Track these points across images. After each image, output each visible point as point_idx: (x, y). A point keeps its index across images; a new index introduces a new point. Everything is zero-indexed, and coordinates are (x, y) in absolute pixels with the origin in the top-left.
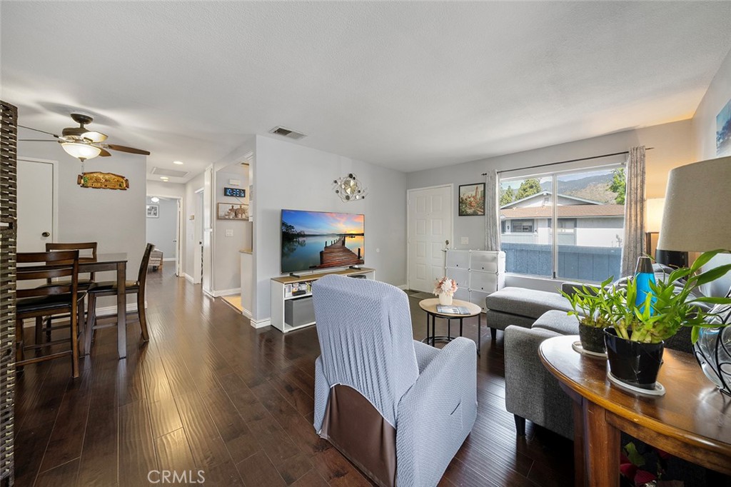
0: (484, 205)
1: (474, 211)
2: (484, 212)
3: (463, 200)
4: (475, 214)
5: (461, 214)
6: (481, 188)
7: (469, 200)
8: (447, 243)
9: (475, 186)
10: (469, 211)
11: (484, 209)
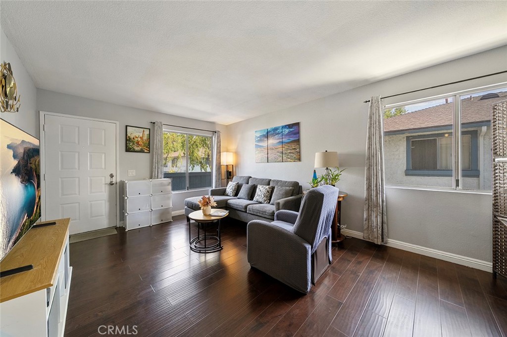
0: (149, 145)
1: (141, 149)
2: (149, 151)
3: (130, 139)
4: (142, 151)
5: (128, 150)
6: (147, 132)
7: (136, 139)
8: (112, 176)
9: (143, 129)
10: (137, 149)
11: (149, 148)
